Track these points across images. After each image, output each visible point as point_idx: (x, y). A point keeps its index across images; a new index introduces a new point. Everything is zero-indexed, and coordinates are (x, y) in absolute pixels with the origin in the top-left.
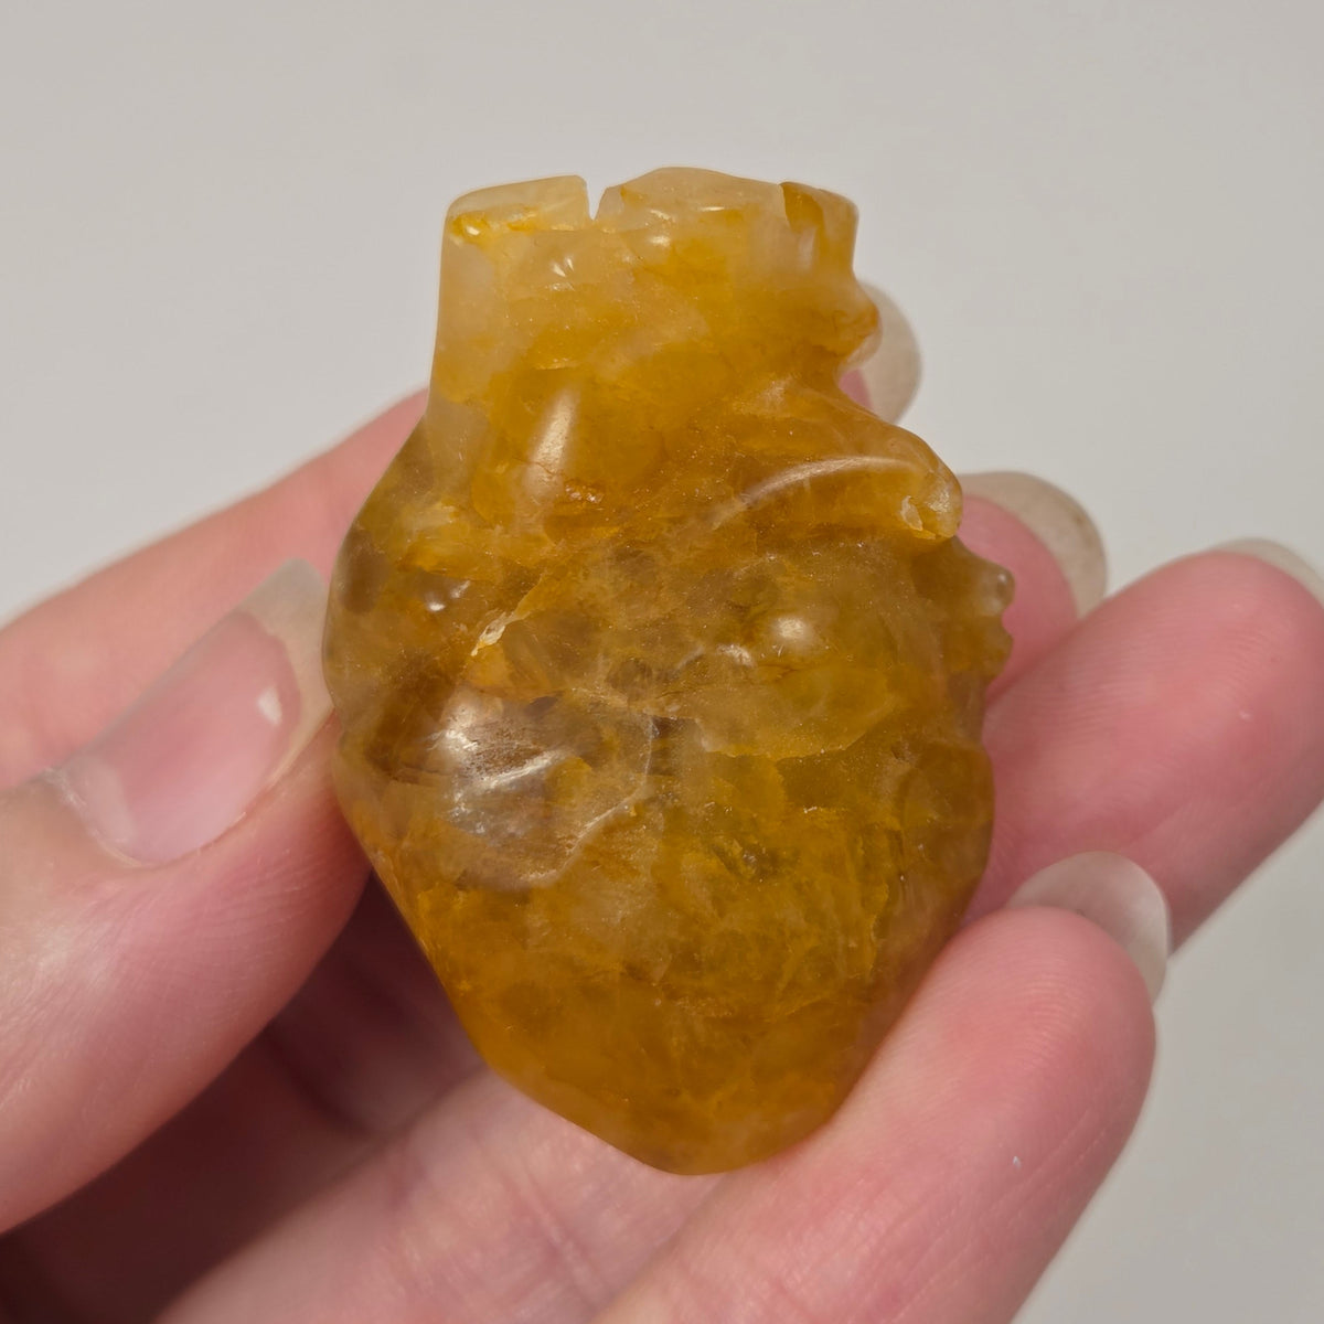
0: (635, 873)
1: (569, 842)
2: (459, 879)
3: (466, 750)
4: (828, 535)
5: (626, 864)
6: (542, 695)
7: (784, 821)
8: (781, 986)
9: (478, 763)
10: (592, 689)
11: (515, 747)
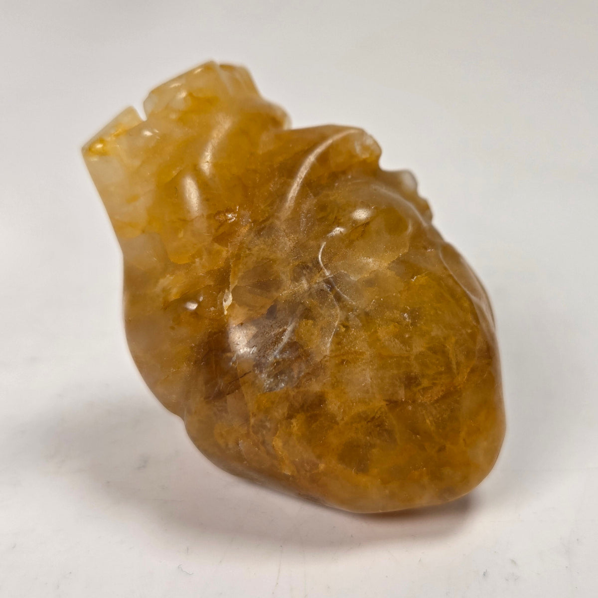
0: (362, 354)
1: (325, 359)
2: (288, 414)
3: (253, 353)
4: (335, 176)
5: (355, 352)
6: (268, 307)
7: (408, 290)
8: (454, 366)
9: (262, 354)
10: (288, 290)
11: (273, 336)
